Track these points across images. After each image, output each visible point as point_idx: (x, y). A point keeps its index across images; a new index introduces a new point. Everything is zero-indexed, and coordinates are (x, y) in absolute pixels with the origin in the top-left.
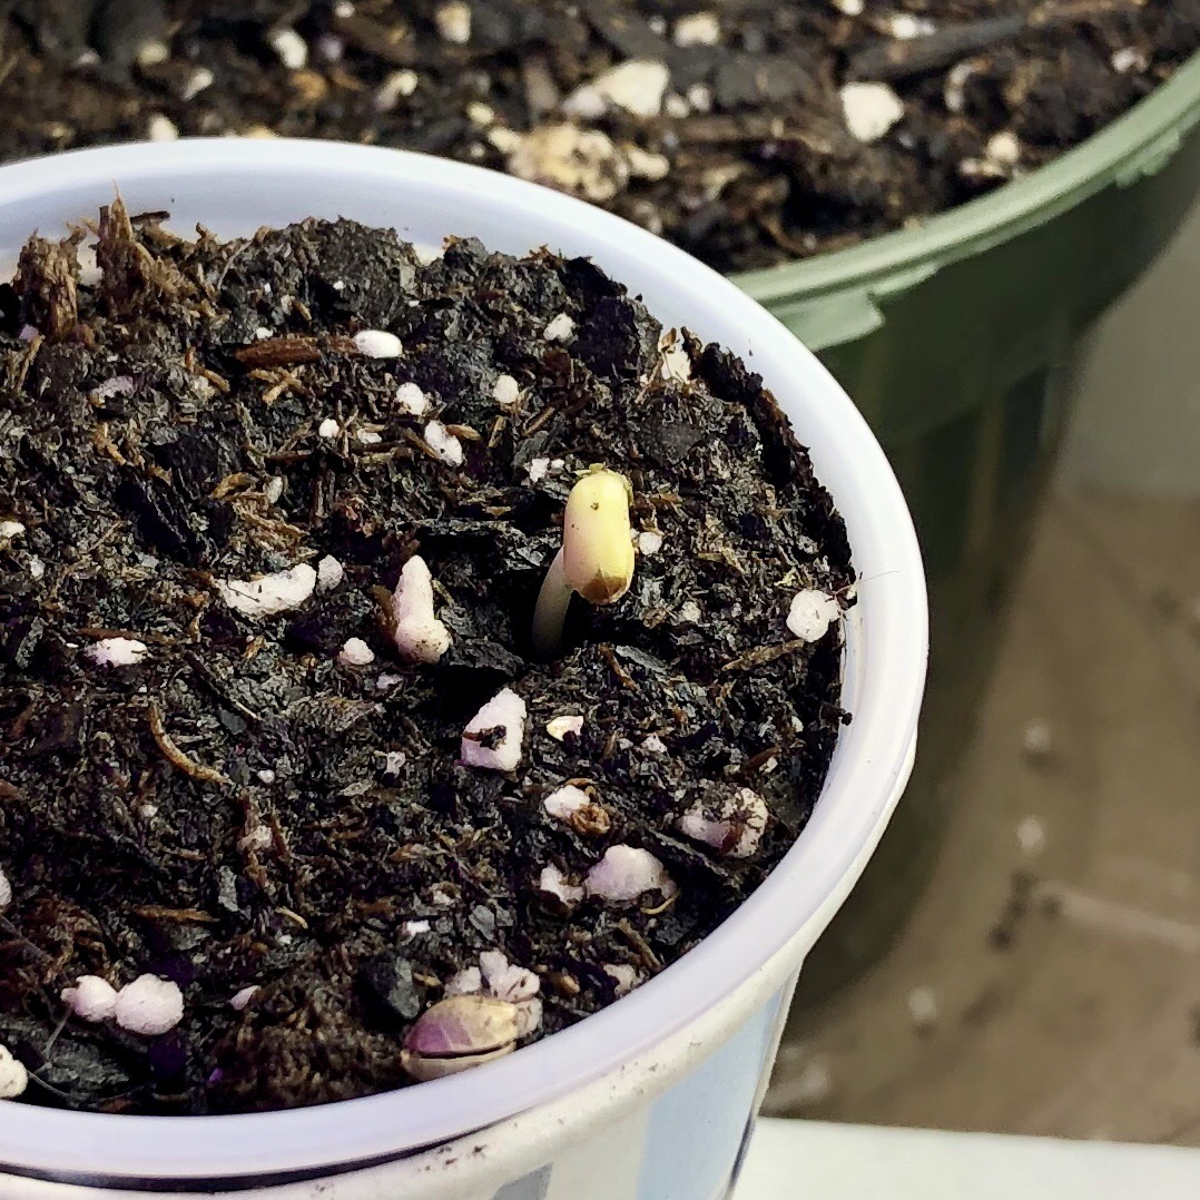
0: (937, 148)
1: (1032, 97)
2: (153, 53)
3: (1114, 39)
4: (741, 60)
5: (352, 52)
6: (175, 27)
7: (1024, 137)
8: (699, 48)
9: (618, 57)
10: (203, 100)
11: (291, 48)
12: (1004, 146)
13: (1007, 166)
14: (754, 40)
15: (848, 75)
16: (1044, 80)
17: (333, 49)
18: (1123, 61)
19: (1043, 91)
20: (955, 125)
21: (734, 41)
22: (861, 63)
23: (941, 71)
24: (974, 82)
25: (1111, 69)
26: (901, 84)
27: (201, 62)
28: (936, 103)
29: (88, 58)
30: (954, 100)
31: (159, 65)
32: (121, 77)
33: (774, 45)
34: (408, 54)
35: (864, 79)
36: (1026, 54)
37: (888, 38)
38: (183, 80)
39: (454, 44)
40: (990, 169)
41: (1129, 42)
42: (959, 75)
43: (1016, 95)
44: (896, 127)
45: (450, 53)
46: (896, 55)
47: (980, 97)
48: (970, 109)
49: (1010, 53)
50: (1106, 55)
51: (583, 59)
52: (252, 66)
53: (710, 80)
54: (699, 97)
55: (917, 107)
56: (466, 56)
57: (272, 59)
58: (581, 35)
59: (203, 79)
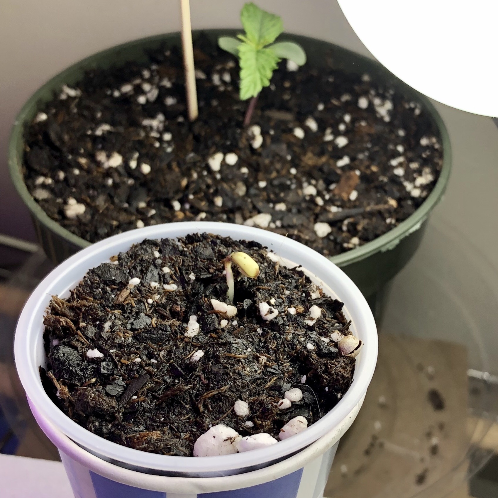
0: (339, 240)
1: (364, 228)
2: (142, 205)
3: (387, 215)
4: (290, 215)
5: (192, 207)
6: (148, 199)
7: (360, 238)
8: (281, 211)
9: (259, 212)
10: (152, 217)
11: (177, 205)
12: (355, 240)
13: (355, 245)
14: (294, 210)
15: (318, 220)
16: (368, 224)
17: (187, 206)
18: (388, 221)
19: (367, 227)
20: (344, 235)
21: (289, 210)
22: (321, 218)
23: (341, 221)
24: (349, 224)
25: (386, 223)
26: (332, 223)
27: (154, 208)
28: (340, 229)
29: (126, 205)
30: (345, 228)
31: (143, 208)
32: (133, 210)
33: (299, 212)
34: (205, 208)
35: (322, 222)
36: (364, 218)
37: (329, 212)
38: (148, 212)
39: (218, 207)
40: (350, 246)
41: (391, 216)
42: (346, 222)
43: (360, 228)
44: (329, 234)
45: (216, 209)
46: (331, 216)
47: (351, 228)
48: (349, 231)
49: (360, 217)
50: (384, 219)
51: (251, 212)
52: (167, 209)
53: (281, 219)
54: (278, 223)
55: (335, 229)
56: (220, 210)
57: (171, 208)
58: (250, 206)
59: (153, 212)
